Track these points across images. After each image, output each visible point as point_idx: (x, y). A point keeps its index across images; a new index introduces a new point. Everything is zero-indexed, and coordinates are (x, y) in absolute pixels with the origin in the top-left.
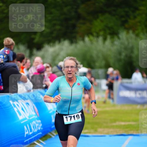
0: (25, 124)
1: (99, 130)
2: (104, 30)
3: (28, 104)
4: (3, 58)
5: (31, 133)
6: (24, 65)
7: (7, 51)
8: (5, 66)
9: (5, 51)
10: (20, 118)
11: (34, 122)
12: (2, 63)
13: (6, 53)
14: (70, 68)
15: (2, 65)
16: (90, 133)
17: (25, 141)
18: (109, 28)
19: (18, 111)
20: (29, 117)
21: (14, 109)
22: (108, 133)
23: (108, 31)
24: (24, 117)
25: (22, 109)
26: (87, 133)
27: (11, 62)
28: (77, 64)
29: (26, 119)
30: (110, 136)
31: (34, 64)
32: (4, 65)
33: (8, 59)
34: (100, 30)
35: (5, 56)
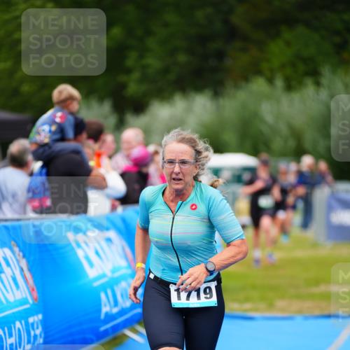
0: (104, 288)
1: (280, 303)
2: (293, 65)
3: (109, 240)
4: (50, 131)
5: (115, 310)
6: (100, 148)
7: (59, 114)
8: (53, 152)
9: (55, 116)
10: (92, 273)
11: (124, 284)
12: (46, 145)
13: (58, 120)
14: (177, 164)
15: (47, 148)
16: (257, 310)
17: (102, 329)
18: (305, 60)
19: (87, 258)
20: (113, 271)
21: (76, 254)
22: (300, 312)
23: (301, 67)
24: (101, 272)
25: (97, 253)
26: (251, 310)
27: (69, 140)
28: (198, 153)
29: (104, 276)
30: (306, 318)
31: (124, 146)
32: (50, 148)
33: (61, 135)
34: (283, 66)
35: (54, 128)
